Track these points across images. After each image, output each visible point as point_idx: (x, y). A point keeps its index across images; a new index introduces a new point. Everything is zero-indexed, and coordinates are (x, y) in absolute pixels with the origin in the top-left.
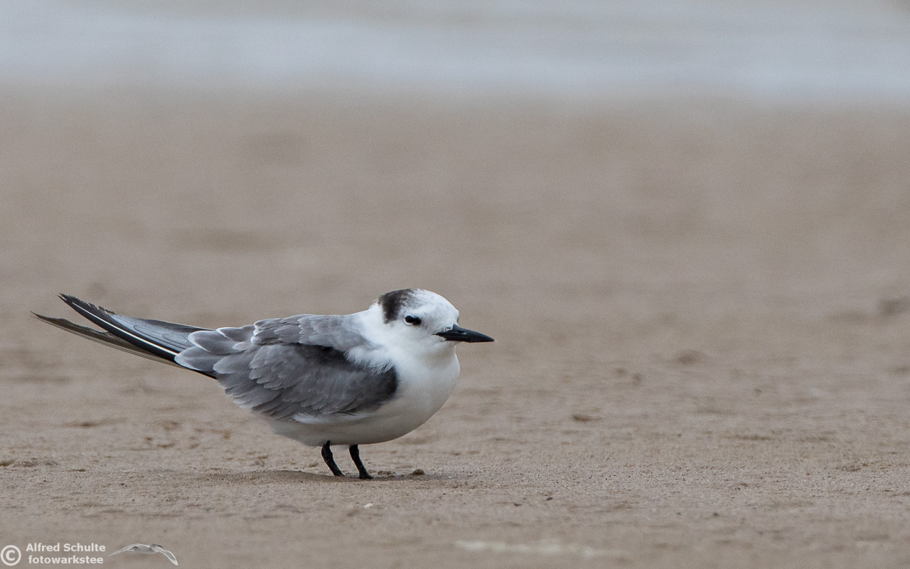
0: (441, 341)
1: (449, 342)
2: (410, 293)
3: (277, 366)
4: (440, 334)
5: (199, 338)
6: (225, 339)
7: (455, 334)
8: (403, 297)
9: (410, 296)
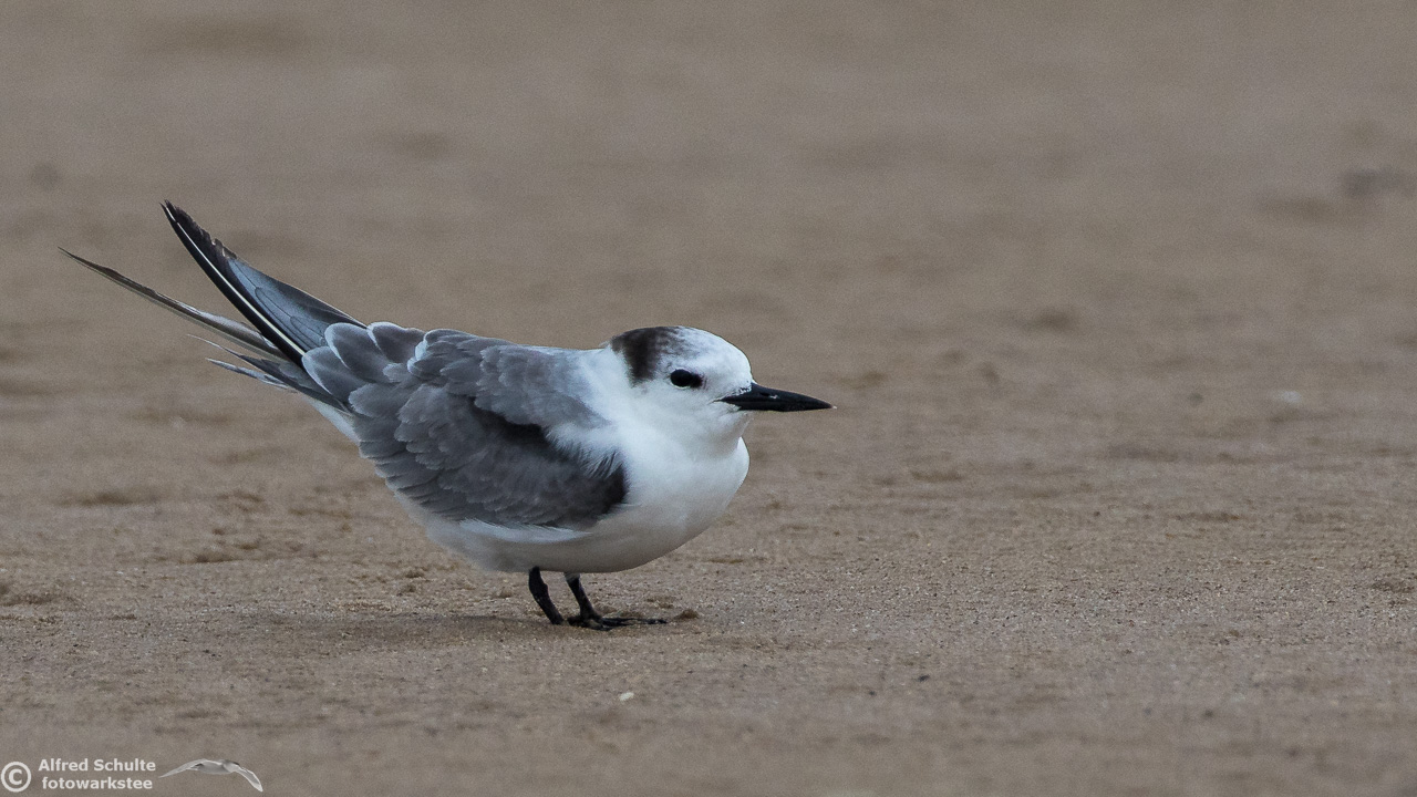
0: (731, 411)
1: (745, 413)
2: (671, 334)
3: (439, 428)
4: (728, 400)
5: (340, 338)
6: (376, 351)
7: (755, 400)
8: (659, 340)
9: (673, 339)
